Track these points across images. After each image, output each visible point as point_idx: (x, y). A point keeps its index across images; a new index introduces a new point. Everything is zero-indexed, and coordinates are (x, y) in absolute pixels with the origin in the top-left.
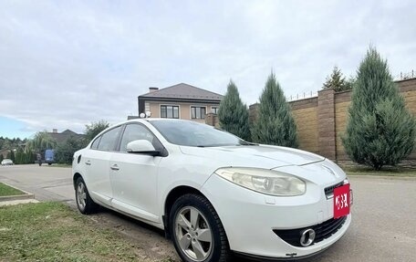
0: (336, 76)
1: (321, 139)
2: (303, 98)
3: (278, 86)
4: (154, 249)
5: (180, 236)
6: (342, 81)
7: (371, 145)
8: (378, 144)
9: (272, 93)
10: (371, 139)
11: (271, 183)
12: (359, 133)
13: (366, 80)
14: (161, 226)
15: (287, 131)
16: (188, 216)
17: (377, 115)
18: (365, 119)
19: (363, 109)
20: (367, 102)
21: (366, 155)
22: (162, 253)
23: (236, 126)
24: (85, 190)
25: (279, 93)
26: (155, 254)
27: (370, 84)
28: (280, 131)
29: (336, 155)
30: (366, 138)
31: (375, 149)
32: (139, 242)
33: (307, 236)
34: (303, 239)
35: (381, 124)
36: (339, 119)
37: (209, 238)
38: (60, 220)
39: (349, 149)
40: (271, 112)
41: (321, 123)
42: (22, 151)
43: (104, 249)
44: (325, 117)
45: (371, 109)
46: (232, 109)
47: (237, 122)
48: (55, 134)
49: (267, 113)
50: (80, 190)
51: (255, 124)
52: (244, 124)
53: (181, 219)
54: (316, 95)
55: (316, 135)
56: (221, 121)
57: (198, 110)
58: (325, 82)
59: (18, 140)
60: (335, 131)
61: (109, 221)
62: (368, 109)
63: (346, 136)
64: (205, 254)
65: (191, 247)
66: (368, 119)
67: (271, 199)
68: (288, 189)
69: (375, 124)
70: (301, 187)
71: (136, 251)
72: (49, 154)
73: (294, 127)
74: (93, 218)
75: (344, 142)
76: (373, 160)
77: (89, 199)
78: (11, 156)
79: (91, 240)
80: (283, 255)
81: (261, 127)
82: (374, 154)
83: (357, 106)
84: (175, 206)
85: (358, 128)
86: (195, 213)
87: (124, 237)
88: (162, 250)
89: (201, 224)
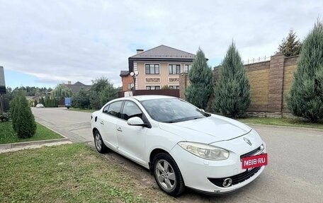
0: (291, 39)
1: (270, 95)
2: (258, 62)
3: (237, 53)
4: (144, 180)
5: (158, 175)
6: (297, 42)
7: (308, 103)
8: (314, 103)
9: (232, 59)
10: (308, 99)
11: (208, 153)
12: (300, 94)
13: (310, 50)
14: (148, 167)
15: (242, 90)
16: (162, 164)
17: (316, 80)
18: (305, 83)
19: (305, 75)
20: (310, 68)
21: (304, 111)
22: (148, 182)
23: (203, 85)
24: (101, 139)
25: (238, 58)
26: (144, 182)
27: (314, 53)
28: (236, 90)
29: (282, 108)
30: (305, 98)
31: (311, 107)
32: (135, 174)
33: (228, 182)
34: (225, 183)
35: (318, 88)
36: (286, 80)
37: (174, 179)
38: (88, 157)
39: (291, 106)
40: (231, 74)
41: (272, 83)
42: (49, 98)
43: (117, 179)
44: (275, 78)
45: (311, 75)
46: (200, 71)
47: (203, 81)
48: (69, 85)
49: (227, 75)
50: (97, 138)
51: (217, 83)
52: (209, 83)
53: (159, 166)
54: (269, 59)
55: (267, 91)
56: (191, 81)
57: (174, 67)
58: (281, 44)
59: (45, 89)
60: (283, 89)
61: (117, 159)
62: (309, 74)
63: (289, 96)
64: (172, 186)
65: (164, 181)
66: (308, 84)
67: (207, 162)
68: (219, 155)
69: (314, 88)
70: (226, 155)
71: (134, 181)
72: (68, 101)
73: (249, 86)
74: (106, 156)
75: (287, 100)
76: (310, 115)
77: (103, 144)
78: (42, 101)
79: (109, 172)
80: (213, 191)
81: (221, 87)
82: (311, 111)
83: (301, 72)
84: (155, 158)
85: (299, 90)
86: (166, 164)
87: (126, 171)
88: (149, 181)
89: (170, 170)
